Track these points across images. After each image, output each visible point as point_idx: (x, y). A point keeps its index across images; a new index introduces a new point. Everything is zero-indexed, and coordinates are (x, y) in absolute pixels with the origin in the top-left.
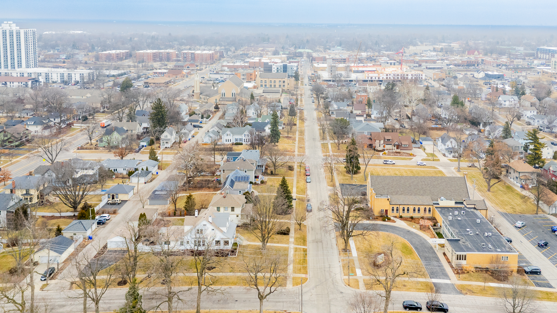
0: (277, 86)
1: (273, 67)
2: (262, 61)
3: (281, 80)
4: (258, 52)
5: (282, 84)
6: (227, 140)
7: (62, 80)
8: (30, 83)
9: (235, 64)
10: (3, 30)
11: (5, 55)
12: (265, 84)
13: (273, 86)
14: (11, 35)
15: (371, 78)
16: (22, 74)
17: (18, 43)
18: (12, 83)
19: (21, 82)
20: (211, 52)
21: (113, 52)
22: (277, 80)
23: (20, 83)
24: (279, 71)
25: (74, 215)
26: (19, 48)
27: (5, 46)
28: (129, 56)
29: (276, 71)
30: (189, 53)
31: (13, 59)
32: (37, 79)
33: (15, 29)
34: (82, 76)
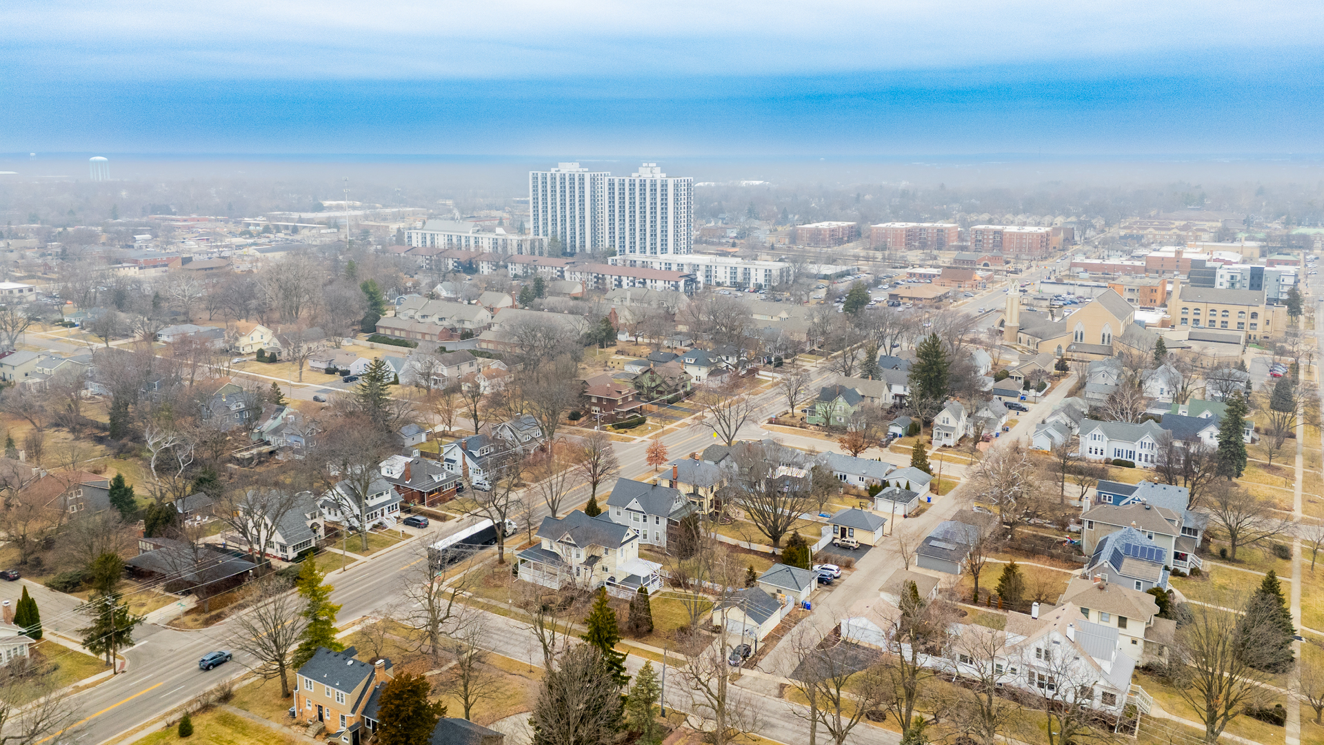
0: (1233, 324)
1: (1219, 272)
2: (1185, 256)
3: (1245, 309)
4: (1169, 233)
5: (1247, 320)
6: (1094, 451)
7: (733, 280)
8: (682, 283)
9: (1107, 262)
10: (641, 180)
11: (643, 228)
12: (1196, 317)
13: (1218, 325)
14: (654, 189)
17: (664, 206)
18: (653, 281)
19: (669, 282)
20: (1043, 230)
21: (824, 225)
22: (1234, 310)
24: (1238, 286)
26: (664, 216)
27: (643, 210)
28: (854, 234)
29: (1226, 285)
30: (988, 231)
31: (653, 235)
32: (693, 277)
33: (659, 176)
34: (768, 274)
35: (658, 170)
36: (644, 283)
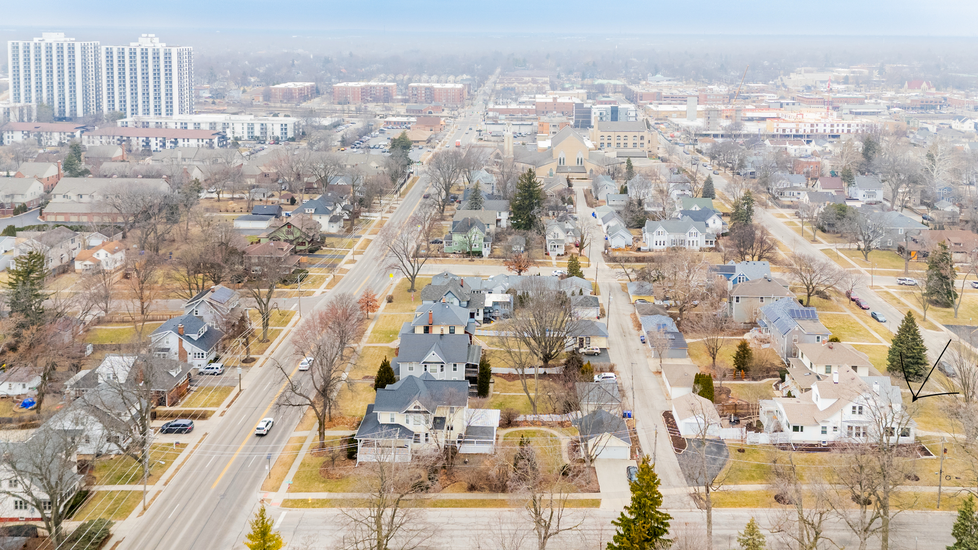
0: (630, 145)
1: (593, 111)
2: (559, 100)
3: (636, 134)
4: (527, 85)
5: (638, 141)
6: (658, 243)
7: (251, 135)
8: (216, 140)
9: (509, 107)
10: (142, 49)
11: (146, 92)
12: (609, 141)
13: (622, 145)
14: (156, 57)
15: (784, 130)
16: (184, 126)
17: (168, 72)
18: (186, 140)
19: (203, 140)
20: (458, 86)
21: (290, 85)
22: (630, 135)
23: (200, 140)
24: (604, 119)
25: (545, 373)
26: (169, 80)
27: (145, 76)
28: (316, 92)
29: (598, 118)
30: (421, 87)
31: (157, 98)
32: (224, 134)
33: (161, 47)
34: (284, 128)
35: (156, 40)
36: (176, 142)
